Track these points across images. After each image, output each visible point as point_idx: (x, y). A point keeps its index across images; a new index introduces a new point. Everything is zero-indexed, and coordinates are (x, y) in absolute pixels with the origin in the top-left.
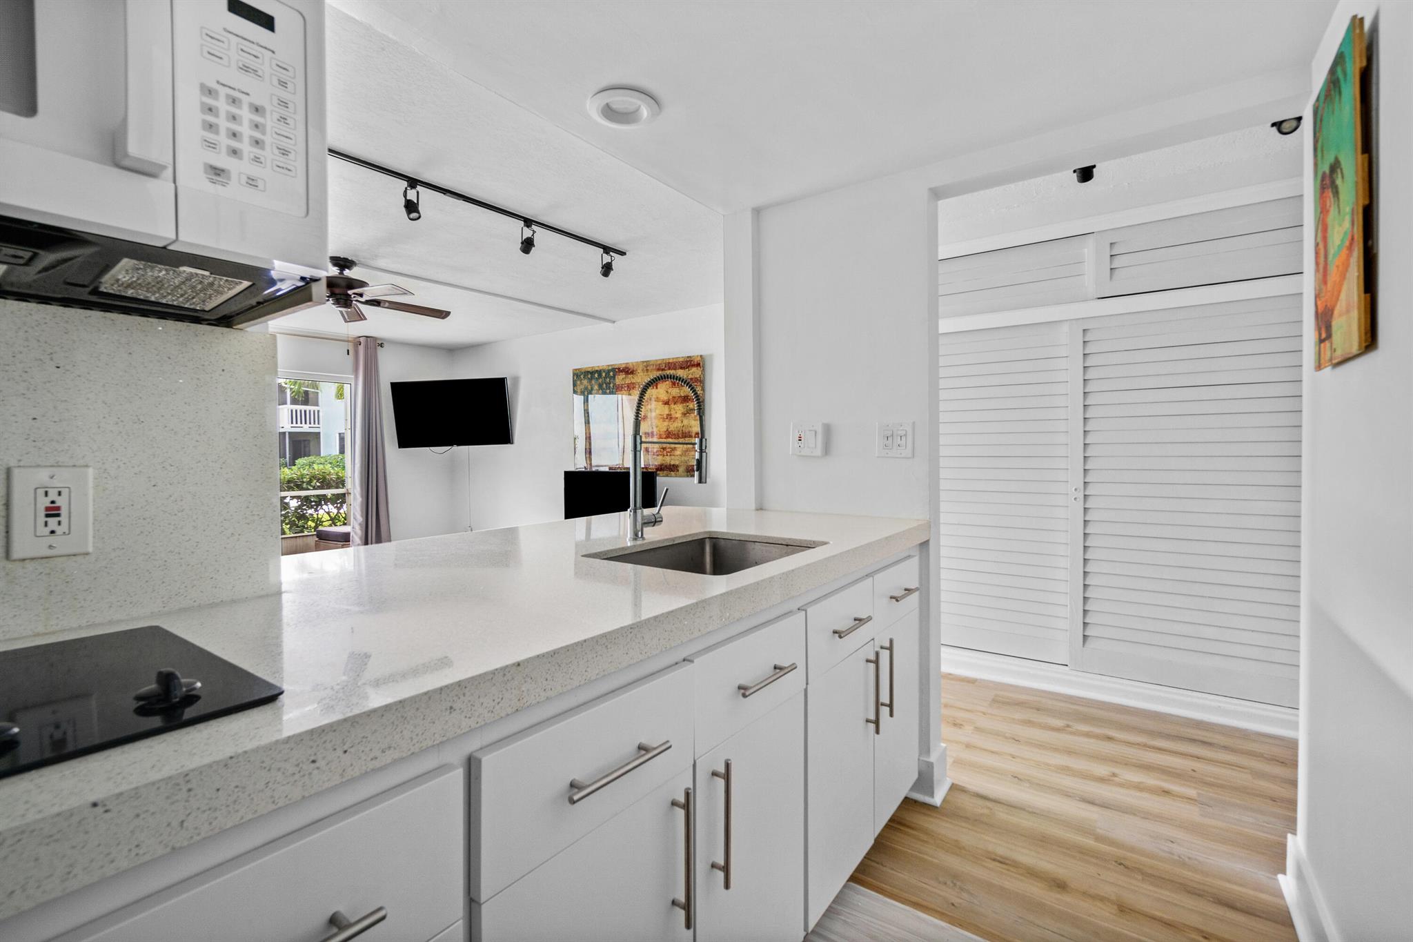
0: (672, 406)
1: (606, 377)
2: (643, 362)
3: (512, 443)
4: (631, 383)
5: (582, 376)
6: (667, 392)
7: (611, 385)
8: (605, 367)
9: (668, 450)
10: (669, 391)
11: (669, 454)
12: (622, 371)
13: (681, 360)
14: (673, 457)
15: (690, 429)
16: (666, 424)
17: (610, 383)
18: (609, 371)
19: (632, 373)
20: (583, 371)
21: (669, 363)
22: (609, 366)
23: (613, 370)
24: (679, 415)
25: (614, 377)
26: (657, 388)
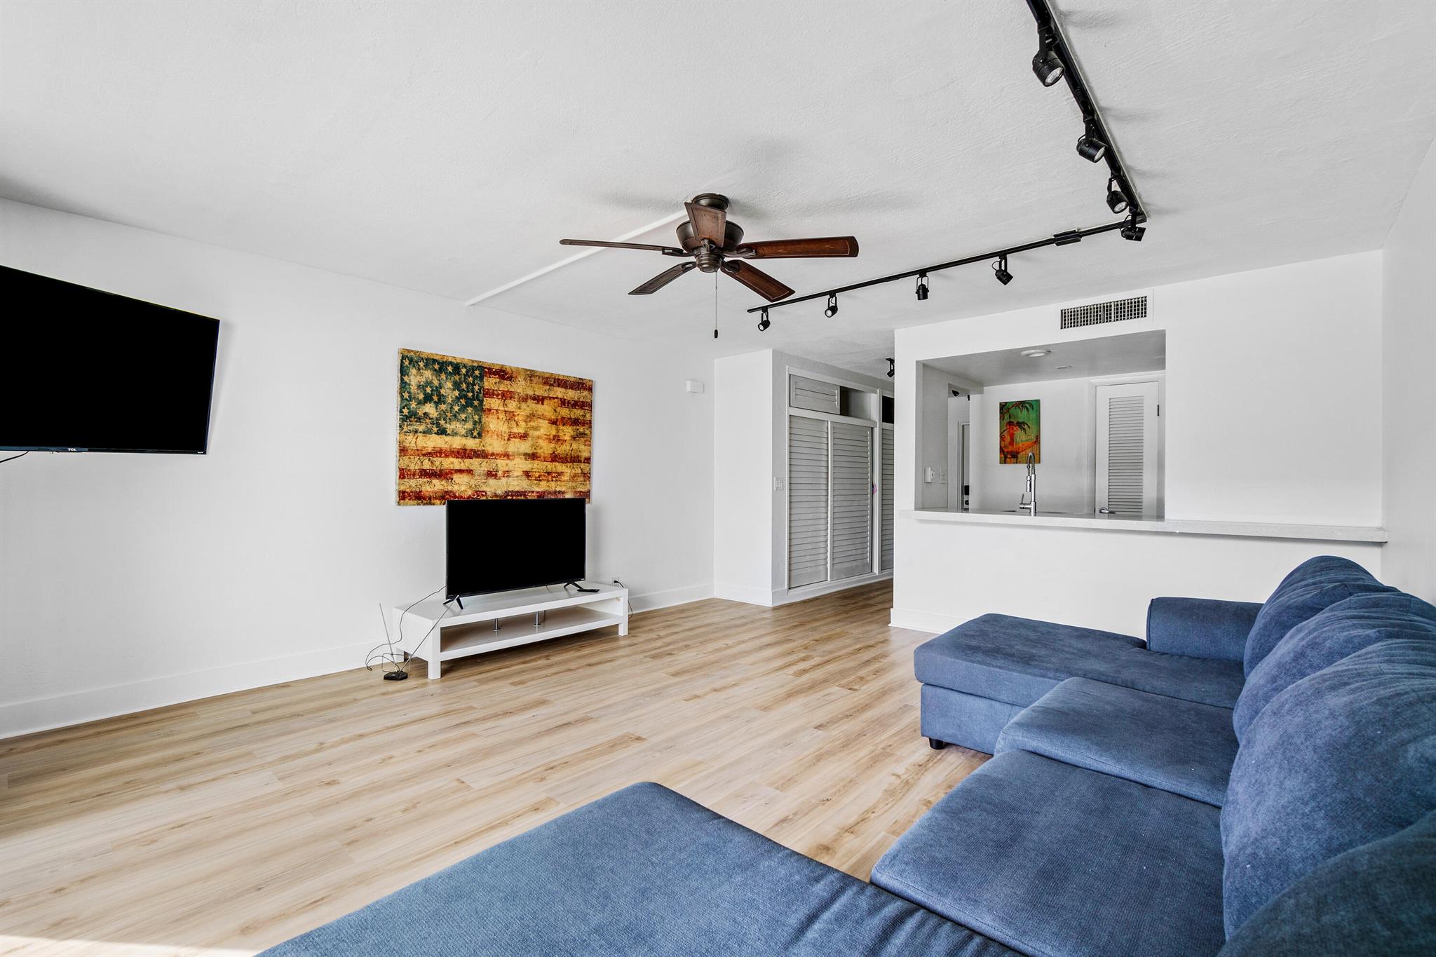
0: (561, 427)
1: (467, 375)
2: (526, 370)
3: (205, 453)
4: (508, 391)
5: (421, 364)
6: (555, 410)
7: (477, 388)
8: (466, 362)
9: (553, 475)
10: (558, 409)
11: (554, 479)
12: (495, 373)
13: (572, 380)
14: (559, 483)
15: (580, 454)
16: (552, 445)
17: (474, 384)
18: (473, 369)
19: (510, 379)
20: (424, 356)
21: (559, 379)
22: (473, 361)
23: (481, 368)
24: (567, 437)
25: (481, 378)
26: (543, 404)
